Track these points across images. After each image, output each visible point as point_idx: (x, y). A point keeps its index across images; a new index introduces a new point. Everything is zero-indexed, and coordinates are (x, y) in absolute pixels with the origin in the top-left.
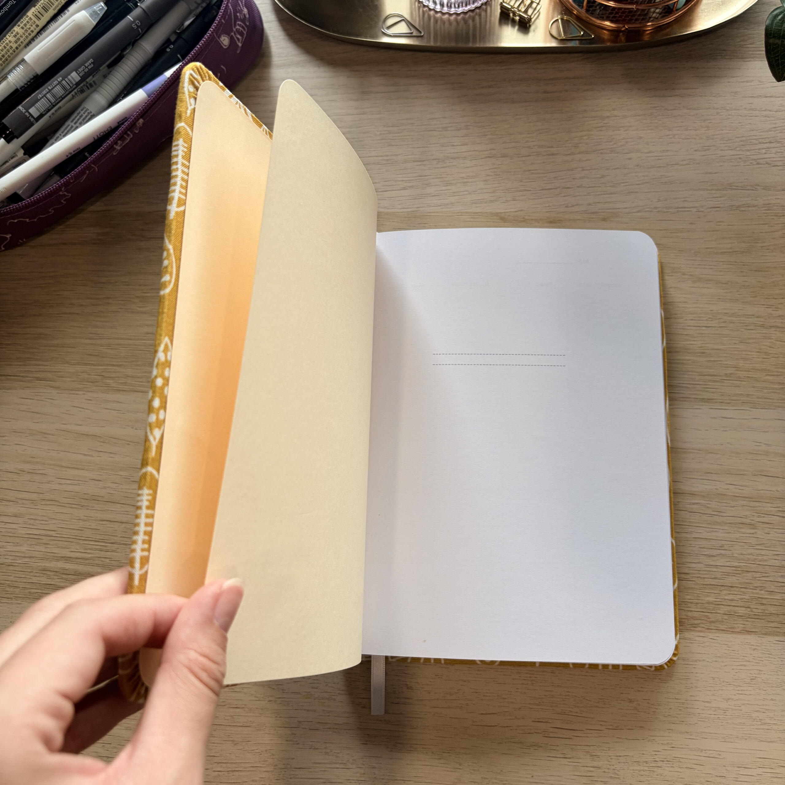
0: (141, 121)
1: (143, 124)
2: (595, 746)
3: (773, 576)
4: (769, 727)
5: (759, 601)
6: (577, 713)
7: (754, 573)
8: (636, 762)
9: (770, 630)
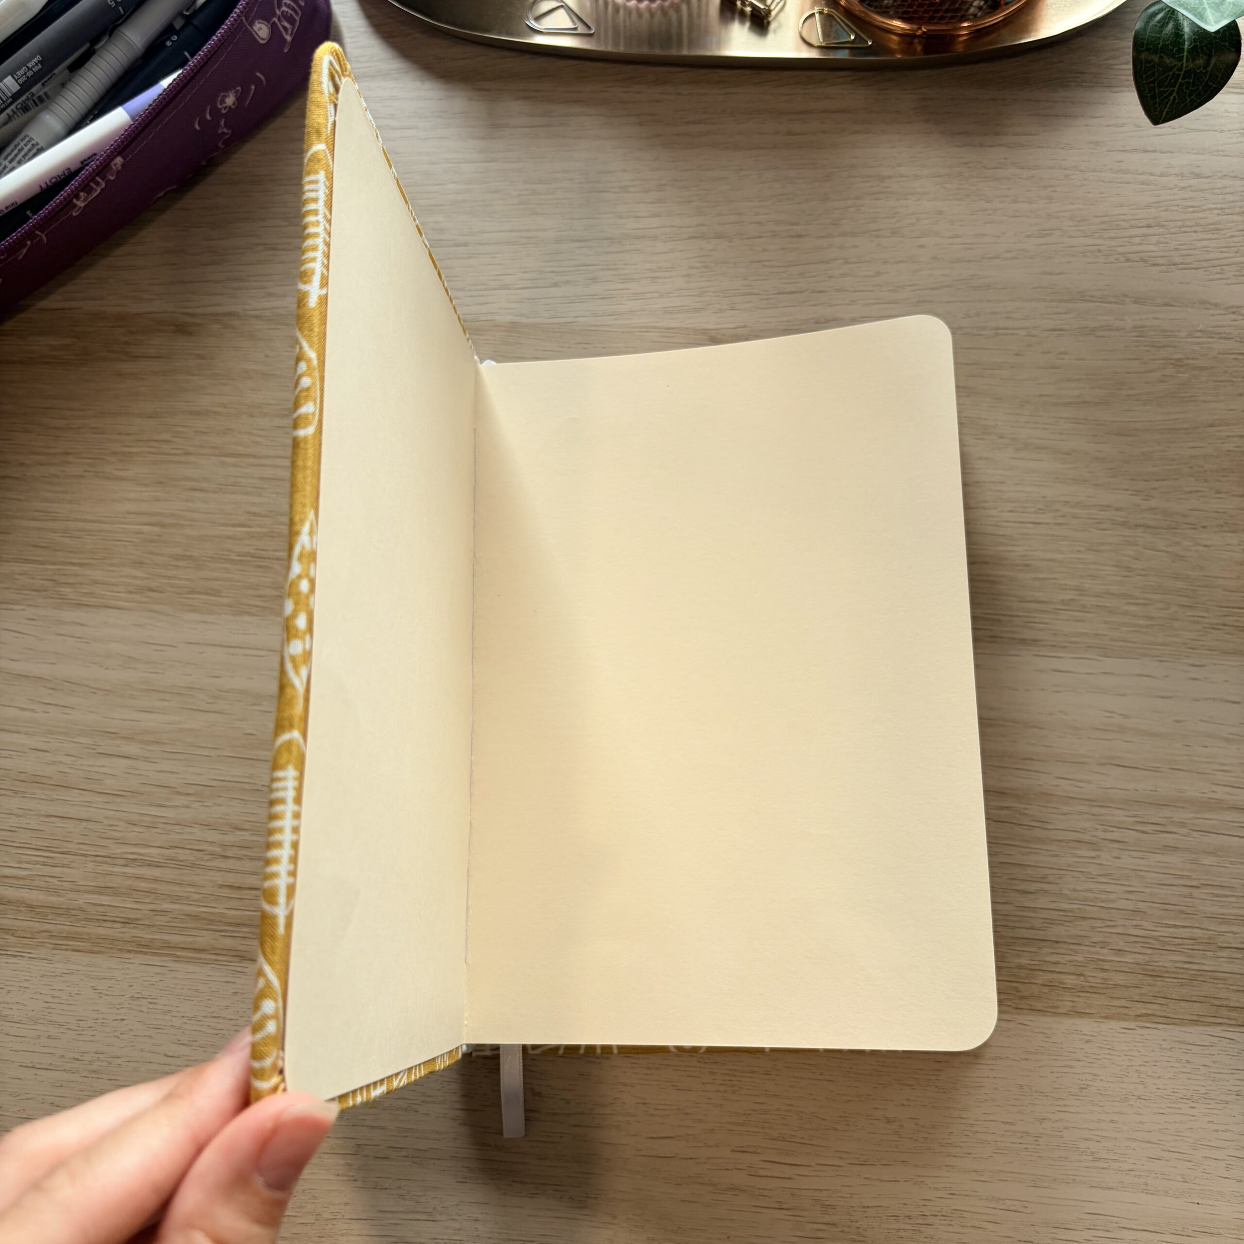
0: (119, 160)
1: (123, 165)
2: (830, 1190)
3: (1122, 925)
4: (1106, 1165)
5: (1098, 964)
6: (802, 1138)
7: (1092, 921)
8: (894, 1216)
9: (1114, 1011)
